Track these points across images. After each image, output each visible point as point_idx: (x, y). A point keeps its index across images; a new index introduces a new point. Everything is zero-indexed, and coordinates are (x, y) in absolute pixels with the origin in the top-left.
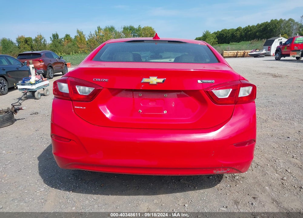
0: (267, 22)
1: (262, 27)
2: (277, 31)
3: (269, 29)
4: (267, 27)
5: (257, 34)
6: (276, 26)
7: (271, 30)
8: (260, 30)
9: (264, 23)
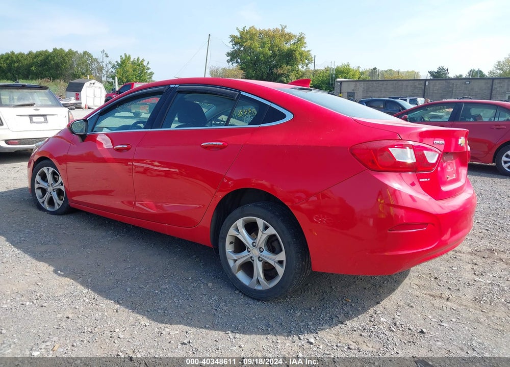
0: (46, 51)
1: (40, 59)
2: (67, 68)
3: (52, 62)
4: (48, 59)
5: (33, 69)
6: (64, 59)
7: (57, 66)
8: (37, 62)
9: (42, 51)
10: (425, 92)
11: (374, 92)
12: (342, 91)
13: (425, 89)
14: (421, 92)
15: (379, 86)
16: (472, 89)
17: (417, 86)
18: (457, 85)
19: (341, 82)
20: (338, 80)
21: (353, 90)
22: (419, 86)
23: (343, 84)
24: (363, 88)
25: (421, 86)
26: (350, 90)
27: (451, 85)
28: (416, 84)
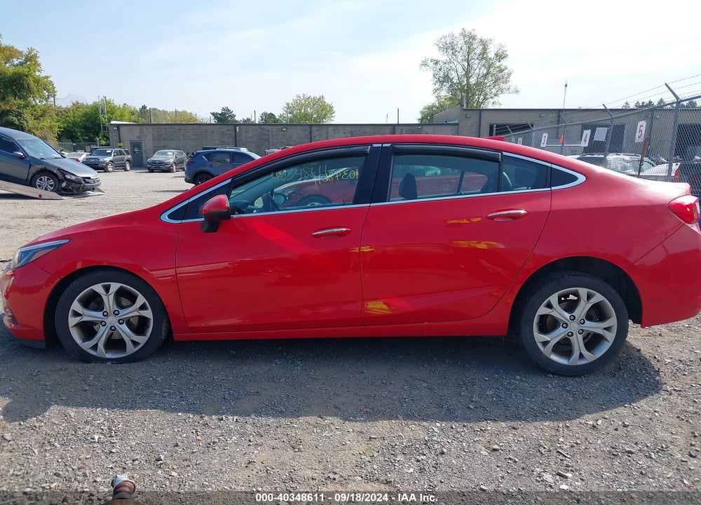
10: (236, 140)
11: (169, 140)
12: (122, 140)
13: (236, 137)
14: (232, 140)
15: (174, 132)
16: (290, 137)
17: (225, 132)
18: (272, 132)
19: (118, 126)
20: (113, 122)
21: (139, 137)
22: (228, 133)
23: (121, 128)
24: (153, 135)
25: (230, 132)
26: (135, 138)
27: (266, 132)
28: (223, 130)
